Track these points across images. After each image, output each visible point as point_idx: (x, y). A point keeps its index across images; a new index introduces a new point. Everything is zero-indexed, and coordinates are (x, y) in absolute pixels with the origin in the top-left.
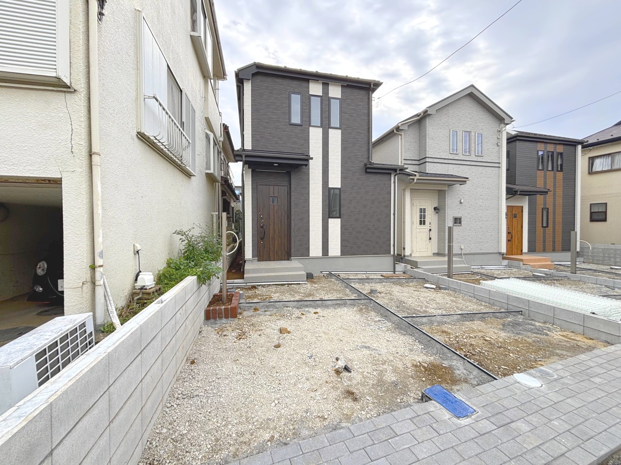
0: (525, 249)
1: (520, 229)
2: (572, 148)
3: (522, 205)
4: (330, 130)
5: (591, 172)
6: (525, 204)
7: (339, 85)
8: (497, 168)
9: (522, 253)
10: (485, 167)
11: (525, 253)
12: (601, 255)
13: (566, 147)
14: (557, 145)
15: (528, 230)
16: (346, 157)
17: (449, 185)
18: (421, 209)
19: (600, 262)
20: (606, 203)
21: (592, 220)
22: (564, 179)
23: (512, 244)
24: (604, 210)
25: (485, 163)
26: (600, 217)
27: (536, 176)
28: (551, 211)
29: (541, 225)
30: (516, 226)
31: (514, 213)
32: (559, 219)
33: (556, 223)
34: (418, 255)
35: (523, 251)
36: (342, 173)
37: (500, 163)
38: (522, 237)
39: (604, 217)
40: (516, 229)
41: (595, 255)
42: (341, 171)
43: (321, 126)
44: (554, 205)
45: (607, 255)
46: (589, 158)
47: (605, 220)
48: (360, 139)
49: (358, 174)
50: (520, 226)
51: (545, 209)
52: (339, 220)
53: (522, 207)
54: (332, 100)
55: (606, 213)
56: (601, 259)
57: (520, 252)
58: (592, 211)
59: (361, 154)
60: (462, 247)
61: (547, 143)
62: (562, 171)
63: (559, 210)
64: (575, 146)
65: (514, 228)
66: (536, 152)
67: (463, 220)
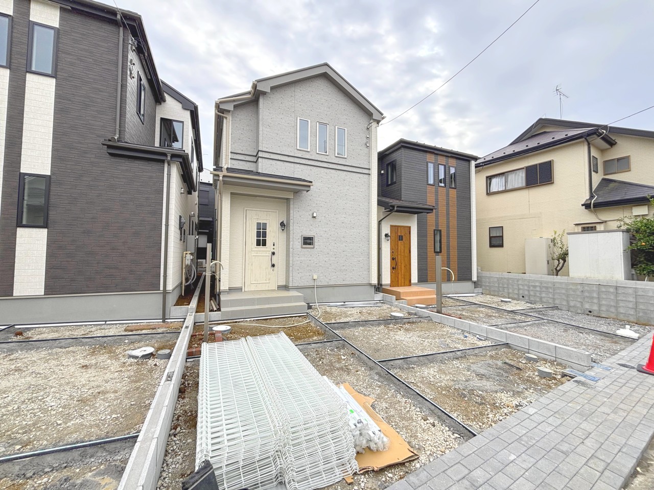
0: (414, 278)
1: (407, 255)
2: (465, 163)
3: (409, 225)
4: (29, 77)
5: (489, 193)
6: (413, 224)
7: (55, 7)
8: (367, 176)
9: (410, 284)
10: (349, 173)
11: (415, 284)
12: (496, 285)
13: (459, 161)
14: (449, 158)
15: (418, 255)
16: (65, 125)
17: (296, 192)
18: (258, 224)
19: (496, 294)
20: (502, 227)
21: (491, 246)
22: (458, 197)
23: (398, 273)
24: (501, 235)
25: (349, 167)
26: (498, 243)
27: (426, 192)
28: (444, 233)
29: (433, 250)
30: (402, 251)
31: (399, 234)
32: (454, 243)
33: (451, 248)
34: (253, 288)
35: (412, 282)
36: (55, 150)
37: (370, 169)
38: (410, 264)
39: (501, 242)
40: (402, 254)
41: (492, 285)
42: (53, 147)
43: (9, 66)
44: (448, 227)
45: (501, 285)
46: (487, 177)
47: (501, 246)
48: (99, 100)
49: (93, 156)
50: (407, 251)
51: (437, 231)
52: (45, 231)
53: (410, 227)
54: (36, 27)
55: (502, 237)
56: (496, 289)
57: (407, 282)
58: (491, 235)
59: (102, 124)
60: (315, 277)
61: (437, 154)
62: (456, 189)
63: (454, 233)
64: (469, 161)
65: (399, 253)
66: (426, 164)
67: (316, 240)
